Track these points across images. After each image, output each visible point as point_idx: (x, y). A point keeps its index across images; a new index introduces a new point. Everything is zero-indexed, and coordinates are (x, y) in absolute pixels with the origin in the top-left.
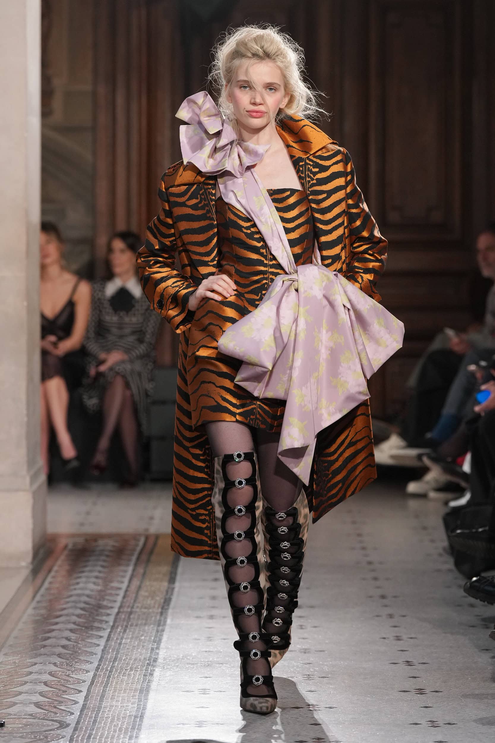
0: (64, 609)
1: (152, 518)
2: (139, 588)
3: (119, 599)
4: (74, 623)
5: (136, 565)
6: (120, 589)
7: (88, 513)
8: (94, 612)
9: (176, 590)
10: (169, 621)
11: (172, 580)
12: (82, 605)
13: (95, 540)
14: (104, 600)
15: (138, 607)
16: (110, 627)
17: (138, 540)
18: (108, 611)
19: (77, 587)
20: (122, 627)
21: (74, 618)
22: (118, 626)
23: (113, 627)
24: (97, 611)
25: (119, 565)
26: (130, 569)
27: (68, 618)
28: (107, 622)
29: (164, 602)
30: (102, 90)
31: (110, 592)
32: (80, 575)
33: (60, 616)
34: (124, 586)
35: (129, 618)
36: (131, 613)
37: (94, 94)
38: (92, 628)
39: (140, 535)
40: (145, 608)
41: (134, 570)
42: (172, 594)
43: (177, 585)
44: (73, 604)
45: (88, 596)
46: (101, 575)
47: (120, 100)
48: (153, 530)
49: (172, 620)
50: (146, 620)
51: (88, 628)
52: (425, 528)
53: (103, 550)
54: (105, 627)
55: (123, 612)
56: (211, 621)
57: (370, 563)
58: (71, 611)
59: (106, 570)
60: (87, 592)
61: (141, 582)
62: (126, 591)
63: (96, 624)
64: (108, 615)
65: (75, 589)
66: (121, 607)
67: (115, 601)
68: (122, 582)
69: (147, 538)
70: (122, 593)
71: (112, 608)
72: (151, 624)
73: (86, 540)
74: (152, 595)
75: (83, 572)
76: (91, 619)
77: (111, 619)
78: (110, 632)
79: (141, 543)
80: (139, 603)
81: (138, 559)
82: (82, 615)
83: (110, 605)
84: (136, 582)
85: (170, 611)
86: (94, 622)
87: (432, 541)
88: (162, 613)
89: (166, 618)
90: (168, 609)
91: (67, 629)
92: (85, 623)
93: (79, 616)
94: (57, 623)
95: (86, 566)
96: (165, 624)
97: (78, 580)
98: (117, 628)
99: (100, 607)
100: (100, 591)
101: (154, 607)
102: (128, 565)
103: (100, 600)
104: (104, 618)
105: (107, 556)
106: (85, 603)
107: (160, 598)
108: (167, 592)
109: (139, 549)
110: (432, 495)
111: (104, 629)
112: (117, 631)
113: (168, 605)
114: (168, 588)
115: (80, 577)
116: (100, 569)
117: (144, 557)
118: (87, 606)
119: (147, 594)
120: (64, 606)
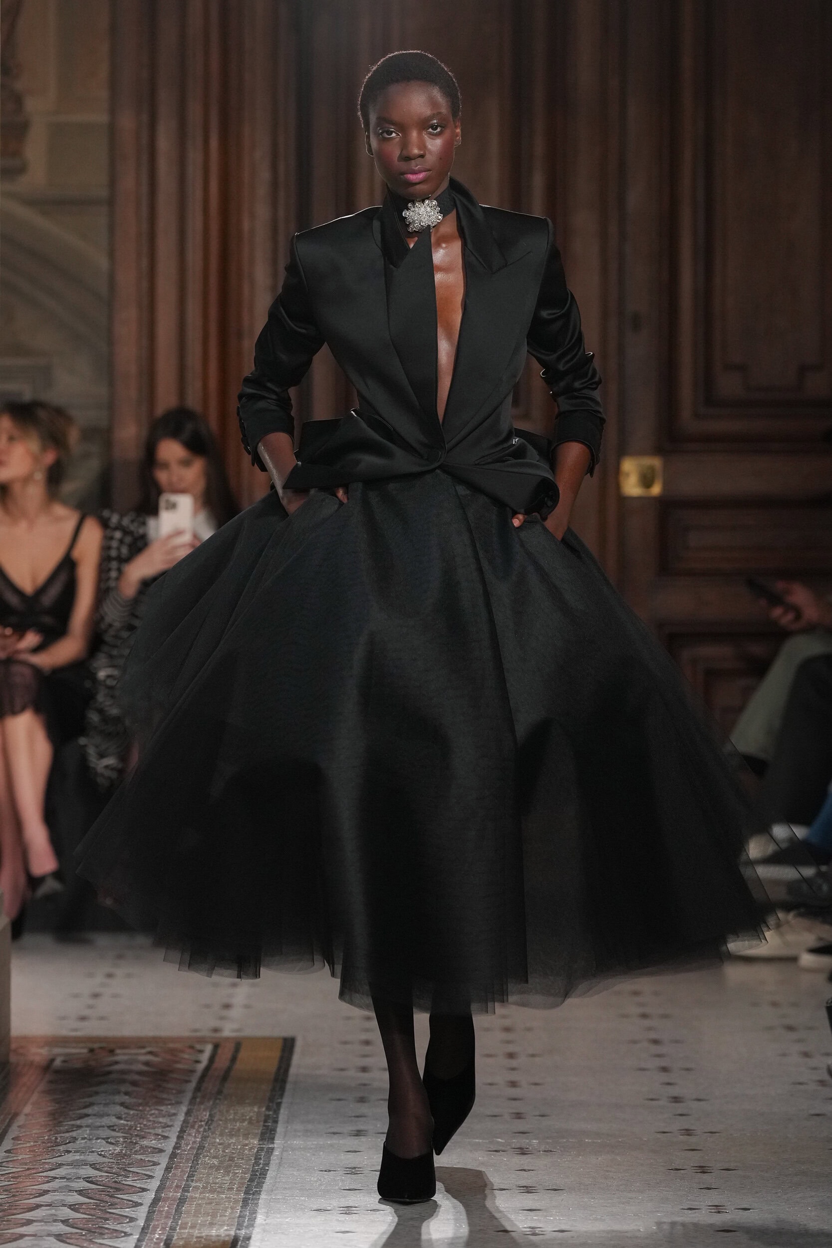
0: (46, 1192)
1: (227, 1006)
2: (201, 1147)
3: (159, 1172)
4: (65, 1222)
5: (192, 1101)
6: (161, 1151)
7: (96, 996)
8: (107, 1199)
9: (276, 1153)
10: (260, 1219)
11: (268, 1134)
12: (83, 1185)
13: (112, 1052)
14: (127, 1173)
15: (196, 1188)
16: (140, 1230)
17: (201, 1051)
18: (135, 1198)
19: (70, 1147)
20: (163, 1229)
21: (66, 1213)
22: (155, 1227)
23: (144, 1230)
24: (112, 1196)
25: (160, 1102)
26: (184, 1109)
27: (53, 1211)
28: (132, 1220)
29: (251, 1180)
30: (127, 122)
31: (139, 1157)
32: (78, 1122)
33: (38, 1206)
34: (169, 1146)
35: (178, 1211)
36: (182, 1201)
37: (112, 130)
38: (101, 1232)
39: (202, 1040)
40: (212, 1191)
41: (188, 1113)
42: (268, 1164)
43: (278, 1142)
44: (64, 1183)
45: (93, 1166)
46: (122, 1122)
47: (165, 143)
48: (228, 1031)
49: (267, 1215)
50: (214, 1216)
51: (95, 1232)
52: (790, 1028)
53: (123, 1072)
54: (128, 1230)
55: (166, 1199)
56: (347, 1217)
57: (676, 1099)
58: (57, 1197)
59: (132, 1112)
60: (93, 1158)
61: (204, 1138)
62: (173, 1156)
63: (111, 1225)
64: (137, 1204)
65: (69, 1152)
66: (160, 1189)
67: (151, 1177)
68: (166, 1138)
69: (216, 1047)
70: (164, 1160)
71: (144, 1190)
72: (222, 1226)
73: (91, 1051)
74: (228, 1164)
75: (87, 1115)
76: (99, 1214)
77: (141, 1214)
78: (139, 1240)
79: (205, 1058)
80: (200, 1180)
81: (198, 1089)
82: (82, 1204)
83: (138, 1184)
84: (193, 1139)
85: (263, 1196)
86: (107, 1219)
87: (806, 1055)
88: (245, 1202)
89: (254, 1212)
90: (259, 1193)
91: (49, 1235)
92: (88, 1220)
93: (73, 1207)
94: (29, 1222)
95: (91, 1104)
96: (251, 1225)
97: (74, 1134)
98: (154, 1232)
99: (119, 1188)
100: (121, 1155)
101: (231, 1189)
102: (179, 1103)
103: (119, 1175)
104: (127, 1212)
105: (134, 1083)
106: (88, 1180)
107: (242, 1173)
108: (257, 1158)
109: (201, 1067)
110: (807, 959)
111: (126, 1234)
112: (152, 1239)
113: (260, 1185)
114: (261, 1149)
115: (79, 1127)
116: (119, 1109)
117: (210, 1086)
118: (94, 1186)
119: (216, 1162)
120: (45, 1187)
